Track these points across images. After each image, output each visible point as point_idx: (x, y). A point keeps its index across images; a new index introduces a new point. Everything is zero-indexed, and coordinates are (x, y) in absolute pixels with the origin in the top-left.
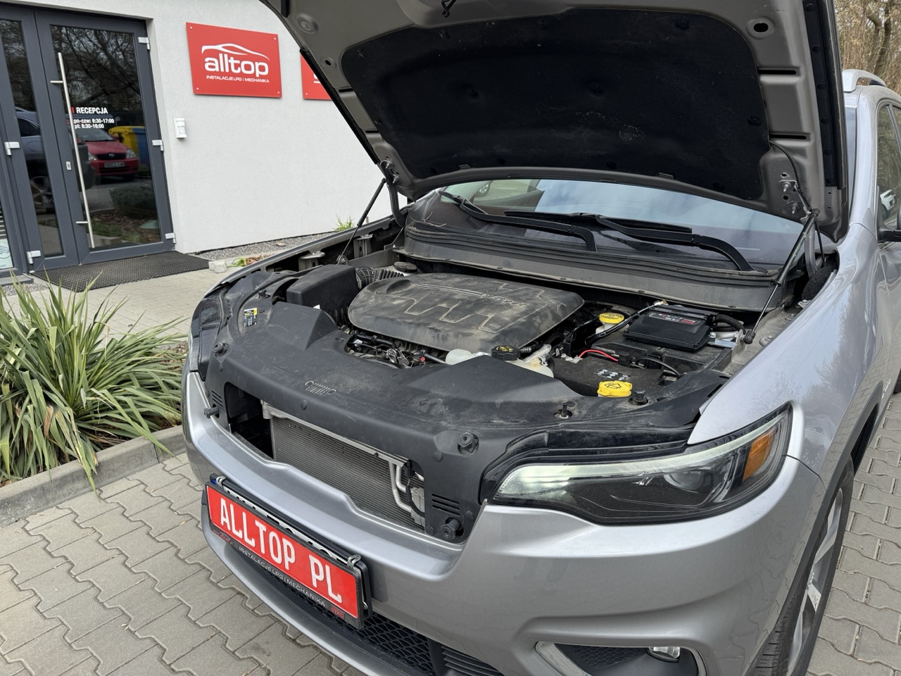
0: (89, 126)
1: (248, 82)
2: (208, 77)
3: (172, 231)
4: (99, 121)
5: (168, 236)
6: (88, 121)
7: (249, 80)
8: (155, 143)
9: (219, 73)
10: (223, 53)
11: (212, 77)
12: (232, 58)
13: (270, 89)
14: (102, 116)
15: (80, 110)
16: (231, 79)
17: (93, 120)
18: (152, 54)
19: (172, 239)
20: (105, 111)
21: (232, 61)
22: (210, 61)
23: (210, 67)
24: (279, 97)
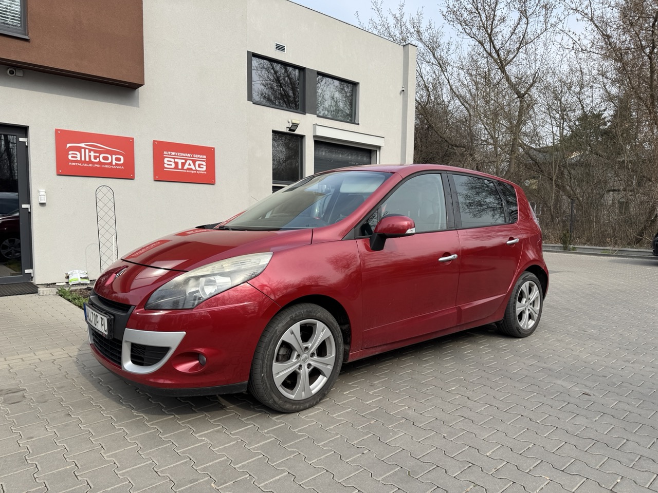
1: (105, 168)
2: (70, 164)
3: (31, 267)
5: (27, 271)
7: (106, 166)
8: (24, 206)
9: (81, 161)
10: (85, 149)
11: (74, 164)
12: (92, 152)
16: (90, 165)
18: (29, 148)
19: (31, 273)
21: (92, 154)
22: (72, 154)
23: (72, 157)
24: (132, 178)
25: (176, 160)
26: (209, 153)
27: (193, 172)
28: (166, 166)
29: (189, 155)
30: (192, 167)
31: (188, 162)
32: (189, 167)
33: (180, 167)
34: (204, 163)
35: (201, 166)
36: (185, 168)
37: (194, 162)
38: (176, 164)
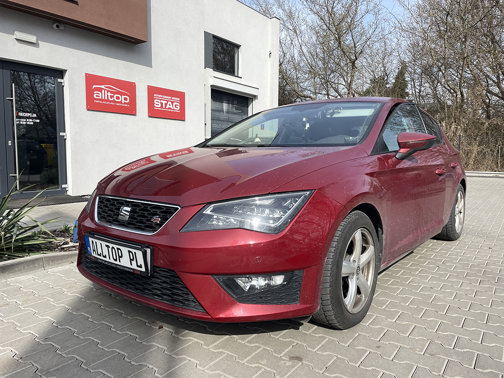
0: (25, 123)
2: (95, 101)
3: (67, 184)
4: (31, 120)
5: (63, 186)
6: (25, 120)
7: (118, 104)
8: (61, 134)
9: (101, 100)
10: (105, 90)
11: (97, 101)
12: (109, 93)
13: (130, 110)
14: (32, 118)
15: (21, 114)
16: (108, 103)
17: (28, 120)
18: (64, 88)
19: (66, 188)
20: (35, 115)
22: (96, 93)
23: (96, 96)
24: (135, 115)
25: (162, 101)
26: (181, 96)
27: (172, 111)
28: (155, 105)
29: (169, 98)
30: (171, 107)
31: (169, 103)
32: (170, 107)
33: (164, 107)
34: (179, 104)
35: (177, 106)
36: (167, 107)
37: (172, 103)
38: (162, 103)
